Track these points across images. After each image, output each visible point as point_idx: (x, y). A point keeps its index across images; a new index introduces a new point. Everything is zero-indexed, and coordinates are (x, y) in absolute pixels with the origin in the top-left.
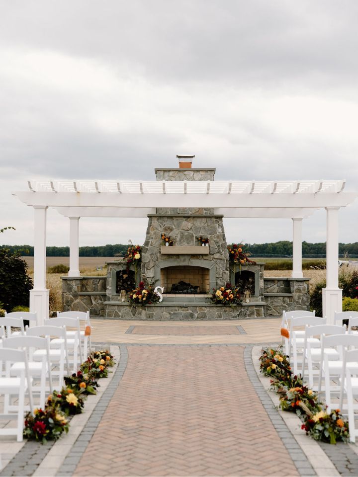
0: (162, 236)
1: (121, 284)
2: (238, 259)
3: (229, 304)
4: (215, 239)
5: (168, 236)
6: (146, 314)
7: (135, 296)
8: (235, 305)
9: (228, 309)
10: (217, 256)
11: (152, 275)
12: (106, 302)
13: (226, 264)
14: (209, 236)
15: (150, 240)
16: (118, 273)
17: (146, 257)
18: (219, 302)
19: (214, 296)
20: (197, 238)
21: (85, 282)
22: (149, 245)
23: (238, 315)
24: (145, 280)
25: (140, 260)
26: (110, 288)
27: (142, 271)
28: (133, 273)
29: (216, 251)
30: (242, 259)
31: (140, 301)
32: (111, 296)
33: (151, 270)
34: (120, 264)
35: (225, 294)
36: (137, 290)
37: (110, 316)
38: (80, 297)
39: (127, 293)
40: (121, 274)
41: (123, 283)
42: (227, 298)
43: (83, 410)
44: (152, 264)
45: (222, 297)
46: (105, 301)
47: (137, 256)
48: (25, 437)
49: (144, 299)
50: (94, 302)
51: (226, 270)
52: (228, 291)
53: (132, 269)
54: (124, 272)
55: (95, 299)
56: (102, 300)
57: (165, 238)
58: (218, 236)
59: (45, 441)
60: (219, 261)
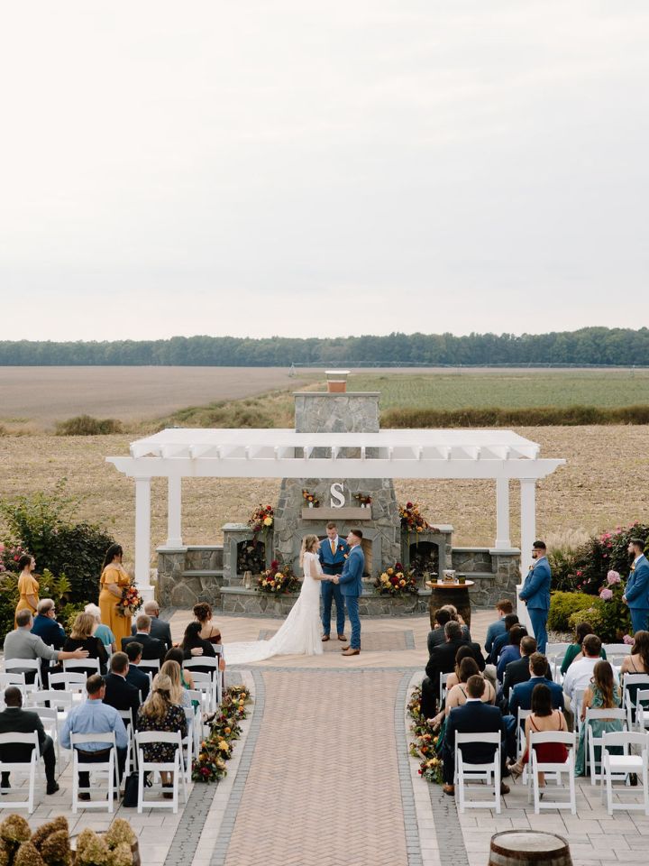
0: (303, 492)
1: (244, 561)
2: (413, 526)
3: (399, 593)
4: (380, 497)
5: (311, 493)
6: (281, 609)
7: (265, 583)
8: (408, 595)
9: (398, 601)
10: (383, 521)
11: (289, 550)
12: (223, 589)
13: (396, 533)
14: (372, 493)
15: (286, 499)
16: (240, 545)
17: (281, 524)
18: (386, 591)
19: (379, 581)
20: (354, 496)
21: (190, 555)
22: (286, 507)
23: (414, 609)
24: (279, 556)
25: (271, 527)
26: (228, 568)
27: (274, 544)
28: (261, 544)
29: (382, 514)
30: (419, 526)
31: (272, 589)
32: (229, 579)
33: (288, 542)
34: (244, 531)
35: (393, 579)
36: (267, 572)
37: (228, 609)
38: (183, 580)
39: (253, 574)
40: (244, 546)
41: (247, 559)
42: (396, 586)
43: (233, 755)
44: (288, 534)
45: (389, 584)
46: (221, 586)
47: (268, 521)
48: (193, 779)
49: (279, 587)
50: (204, 587)
51: (397, 542)
52: (399, 575)
53: (261, 539)
54: (250, 543)
55: (206, 582)
56: (215, 584)
57: (308, 497)
58: (384, 493)
59: (210, 782)
60: (385, 529)
